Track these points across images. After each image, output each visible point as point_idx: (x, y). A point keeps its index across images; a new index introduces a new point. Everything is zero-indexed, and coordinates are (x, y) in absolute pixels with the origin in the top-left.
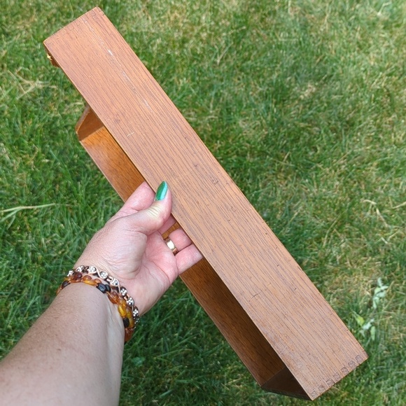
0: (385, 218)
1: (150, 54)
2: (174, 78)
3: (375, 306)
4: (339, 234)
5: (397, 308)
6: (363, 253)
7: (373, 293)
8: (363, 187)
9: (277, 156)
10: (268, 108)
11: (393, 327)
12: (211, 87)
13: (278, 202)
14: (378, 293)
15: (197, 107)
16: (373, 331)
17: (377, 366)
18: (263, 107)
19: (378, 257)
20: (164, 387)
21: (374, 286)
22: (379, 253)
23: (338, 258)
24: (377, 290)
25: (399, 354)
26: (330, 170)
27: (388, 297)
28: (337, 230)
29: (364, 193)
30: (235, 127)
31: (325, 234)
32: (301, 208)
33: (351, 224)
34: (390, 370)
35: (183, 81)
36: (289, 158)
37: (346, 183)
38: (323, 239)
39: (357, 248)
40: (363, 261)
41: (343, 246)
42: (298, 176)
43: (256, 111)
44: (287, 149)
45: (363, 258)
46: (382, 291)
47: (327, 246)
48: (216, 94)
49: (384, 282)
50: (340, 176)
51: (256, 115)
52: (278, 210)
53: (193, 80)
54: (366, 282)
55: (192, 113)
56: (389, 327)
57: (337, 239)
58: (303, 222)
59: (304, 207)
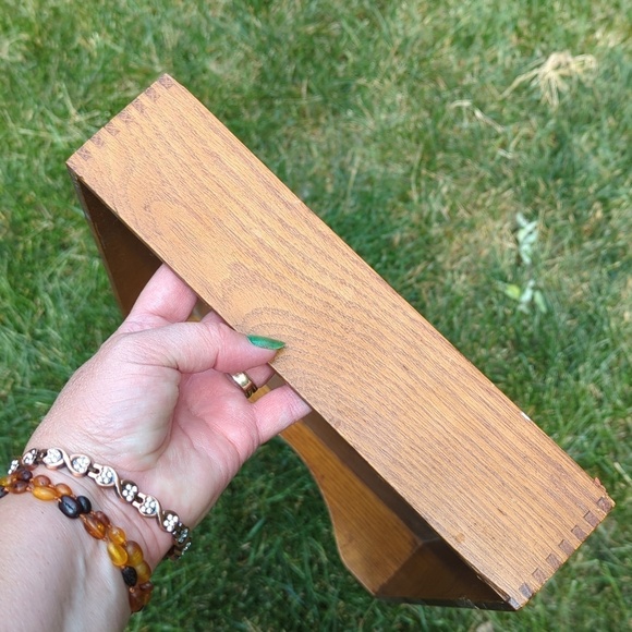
0: (494, 119)
1: (27, 19)
2: (79, 40)
3: (527, 260)
4: (433, 175)
5: (563, 248)
6: (481, 187)
7: (517, 242)
8: (442, 86)
9: (290, 95)
10: (247, 26)
11: (567, 280)
12: (143, 31)
13: (319, 165)
14: (525, 238)
15: (134, 71)
16: (539, 298)
17: (563, 349)
18: (237, 27)
19: (505, 183)
20: (250, 519)
21: (516, 229)
22: (505, 177)
23: (445, 211)
24: (521, 235)
25: (590, 317)
26: (382, 82)
27: (543, 238)
28: (428, 169)
29: (447, 94)
30: (206, 77)
31: (410, 184)
32: (358, 159)
33: (445, 151)
34: (585, 346)
35: (96, 40)
36: (309, 90)
37: (412, 91)
38: (409, 193)
39: (468, 184)
40: (484, 200)
41: (445, 190)
42: (335, 112)
43: (229, 39)
44: (301, 78)
45: (484, 195)
46: (531, 233)
47: (420, 201)
48: (155, 38)
49: (529, 218)
50: (399, 84)
51: (233, 45)
52: (324, 178)
53: (109, 30)
54: (501, 229)
55: (130, 84)
56: (559, 282)
57: (432, 184)
58: (370, 181)
59: (364, 156)
